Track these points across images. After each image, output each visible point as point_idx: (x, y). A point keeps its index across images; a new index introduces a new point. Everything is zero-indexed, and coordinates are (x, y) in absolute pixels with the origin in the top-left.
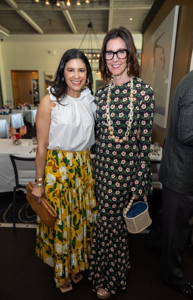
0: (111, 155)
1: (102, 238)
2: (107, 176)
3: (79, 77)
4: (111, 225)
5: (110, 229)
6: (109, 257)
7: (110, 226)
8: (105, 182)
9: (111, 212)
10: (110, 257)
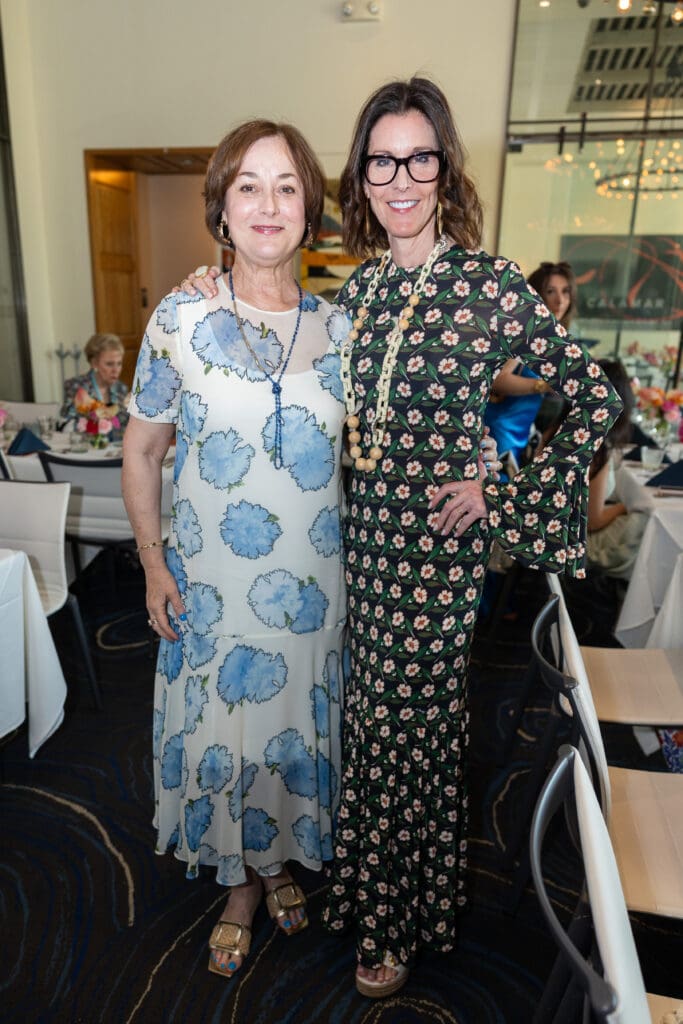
0: (394, 498)
1: (377, 780)
2: (384, 572)
4: (405, 735)
5: (402, 749)
6: (398, 840)
7: (401, 738)
8: (379, 591)
9: (404, 691)
10: (404, 839)
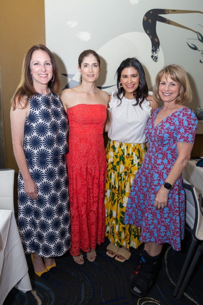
3: (131, 82)
